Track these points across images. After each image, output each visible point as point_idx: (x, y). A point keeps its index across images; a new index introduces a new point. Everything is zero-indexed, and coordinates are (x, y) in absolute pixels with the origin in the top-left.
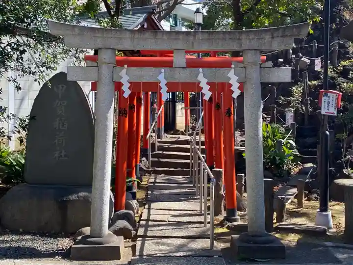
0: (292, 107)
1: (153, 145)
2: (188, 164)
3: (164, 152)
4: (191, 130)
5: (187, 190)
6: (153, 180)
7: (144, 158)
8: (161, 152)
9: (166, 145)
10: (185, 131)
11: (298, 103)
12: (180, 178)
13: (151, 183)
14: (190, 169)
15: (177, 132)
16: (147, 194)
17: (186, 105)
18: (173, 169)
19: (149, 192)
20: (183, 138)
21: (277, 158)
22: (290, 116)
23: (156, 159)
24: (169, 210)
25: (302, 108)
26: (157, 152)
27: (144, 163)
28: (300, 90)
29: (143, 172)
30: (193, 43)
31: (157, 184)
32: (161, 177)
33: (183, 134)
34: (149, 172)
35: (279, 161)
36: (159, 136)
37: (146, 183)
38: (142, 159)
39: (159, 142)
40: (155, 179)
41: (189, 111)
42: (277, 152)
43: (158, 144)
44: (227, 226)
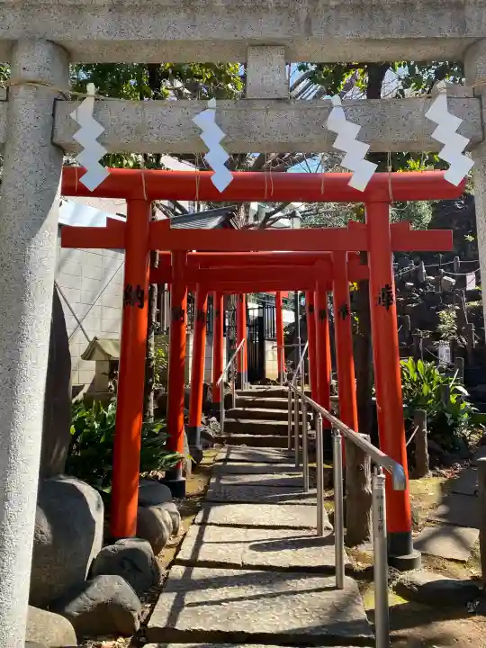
0: (445, 339)
1: (229, 398)
2: (285, 427)
3: (247, 409)
4: (286, 380)
5: (284, 476)
6: (223, 456)
7: (214, 419)
8: (241, 409)
9: (250, 398)
10: (279, 380)
11: (454, 334)
12: (272, 453)
13: (220, 461)
14: (288, 437)
15: (266, 382)
16: (209, 483)
17: (280, 343)
18: (259, 436)
19: (213, 481)
20: (274, 388)
21: (448, 416)
22: (444, 351)
23: (233, 420)
24: (249, 527)
25: (461, 341)
26: (235, 409)
27: (213, 427)
28: (454, 314)
29: (209, 441)
30: (308, 21)
31: (229, 464)
32: (239, 449)
33: (275, 384)
34: (221, 441)
35: (452, 421)
36: (238, 386)
37: (211, 460)
38: (210, 420)
39: (239, 394)
40: (229, 453)
41: (283, 350)
42: (445, 406)
43: (236, 397)
44: (395, 583)
